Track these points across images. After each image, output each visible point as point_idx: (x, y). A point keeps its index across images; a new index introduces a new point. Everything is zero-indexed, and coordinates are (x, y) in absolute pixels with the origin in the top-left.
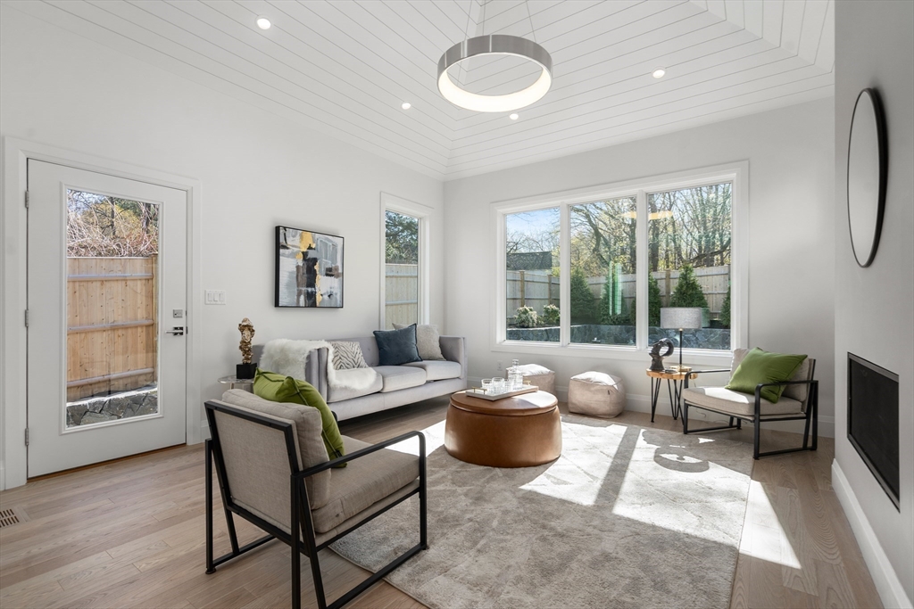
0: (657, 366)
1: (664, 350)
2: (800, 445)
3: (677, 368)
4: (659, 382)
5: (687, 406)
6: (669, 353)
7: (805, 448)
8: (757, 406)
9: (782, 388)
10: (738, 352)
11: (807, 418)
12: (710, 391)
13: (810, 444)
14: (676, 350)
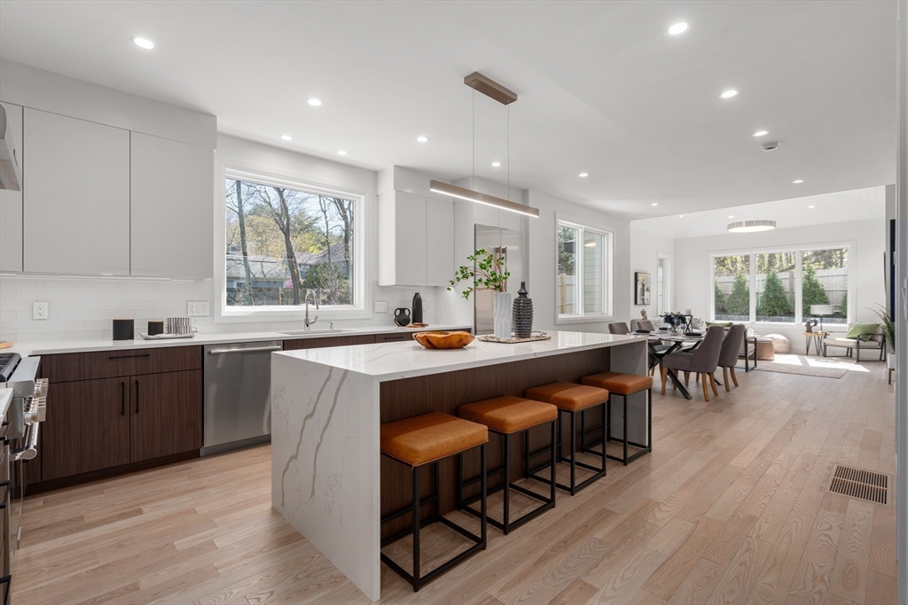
0: (809, 330)
1: (812, 324)
2: (879, 358)
3: (820, 332)
4: (810, 338)
5: (825, 346)
6: (815, 325)
7: (880, 360)
8: (858, 343)
9: (870, 337)
10: (851, 325)
11: (882, 348)
12: (838, 339)
13: (883, 358)
14: (819, 325)
